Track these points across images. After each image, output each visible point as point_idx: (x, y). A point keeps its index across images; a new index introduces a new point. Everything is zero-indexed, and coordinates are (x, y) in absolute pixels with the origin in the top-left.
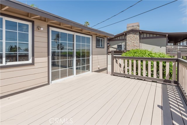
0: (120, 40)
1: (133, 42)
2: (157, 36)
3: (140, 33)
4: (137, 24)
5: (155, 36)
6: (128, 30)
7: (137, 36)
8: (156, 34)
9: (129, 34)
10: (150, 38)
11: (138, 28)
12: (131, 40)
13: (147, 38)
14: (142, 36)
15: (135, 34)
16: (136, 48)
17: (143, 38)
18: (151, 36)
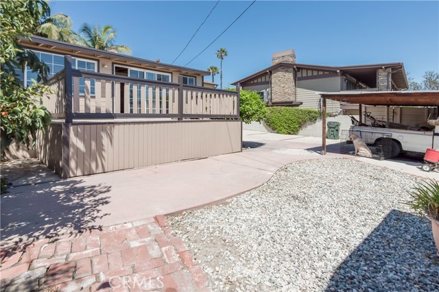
0: (262, 83)
1: (282, 85)
2: (325, 73)
3: (294, 69)
4: (290, 53)
5: (321, 73)
6: (274, 64)
7: (290, 76)
8: (324, 71)
9: (275, 73)
10: (313, 77)
11: (291, 60)
12: (278, 83)
13: (307, 78)
14: (299, 75)
15: (287, 71)
16: (289, 96)
17: (302, 78)
18: (315, 73)
